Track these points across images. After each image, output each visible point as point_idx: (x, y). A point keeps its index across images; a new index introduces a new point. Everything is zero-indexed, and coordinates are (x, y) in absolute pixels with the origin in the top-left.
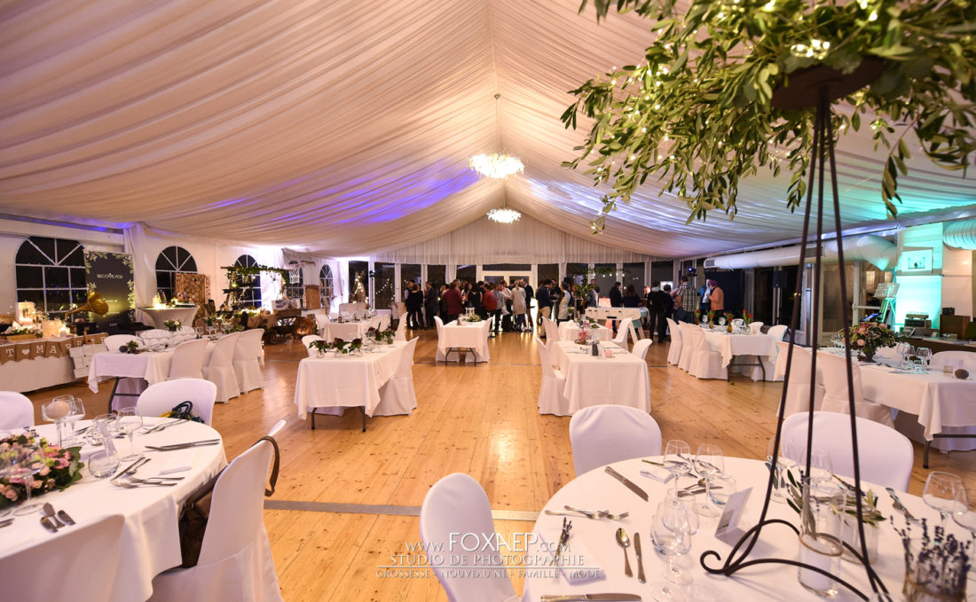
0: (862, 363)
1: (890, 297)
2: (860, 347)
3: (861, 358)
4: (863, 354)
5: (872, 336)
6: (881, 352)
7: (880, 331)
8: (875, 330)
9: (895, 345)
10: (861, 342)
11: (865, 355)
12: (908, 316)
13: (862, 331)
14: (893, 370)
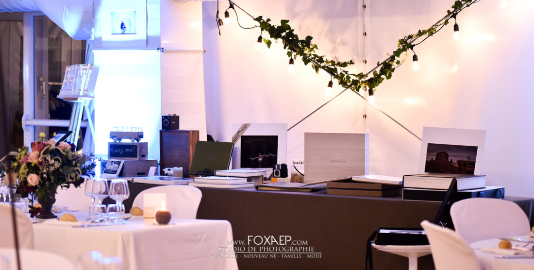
0: (35, 219)
1: (85, 96)
2: (33, 189)
3: (33, 212)
4: (36, 204)
5: (49, 165)
6: (64, 196)
7: (61, 155)
8: (55, 153)
9: (82, 180)
10: (33, 180)
11: (39, 206)
12: (113, 135)
13: (33, 156)
14: (79, 223)
